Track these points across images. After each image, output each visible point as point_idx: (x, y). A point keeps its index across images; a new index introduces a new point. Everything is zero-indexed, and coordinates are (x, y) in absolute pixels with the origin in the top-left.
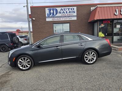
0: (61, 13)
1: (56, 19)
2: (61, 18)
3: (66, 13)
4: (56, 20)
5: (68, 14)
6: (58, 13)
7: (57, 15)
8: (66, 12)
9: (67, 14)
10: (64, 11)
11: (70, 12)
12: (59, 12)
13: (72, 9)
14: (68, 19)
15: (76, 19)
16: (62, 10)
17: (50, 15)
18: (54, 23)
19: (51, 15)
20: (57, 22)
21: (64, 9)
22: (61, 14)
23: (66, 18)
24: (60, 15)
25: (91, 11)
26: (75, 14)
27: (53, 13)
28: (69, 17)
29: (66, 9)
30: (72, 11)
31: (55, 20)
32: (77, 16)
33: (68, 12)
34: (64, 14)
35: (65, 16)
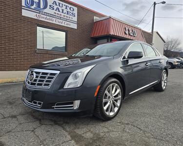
0: (53, 9)
1: (43, 18)
2: (53, 19)
3: (63, 12)
4: (44, 20)
5: (66, 15)
6: (48, 7)
7: (45, 11)
8: (63, 10)
9: (63, 14)
10: (59, 7)
11: (68, 12)
12: (50, 6)
13: (72, 9)
14: (64, 24)
15: (76, 28)
16: (56, 5)
17: (32, 5)
18: (40, 24)
19: (34, 6)
20: (45, 25)
21: (59, 4)
22: (54, 11)
23: (61, 21)
24: (52, 12)
25: (95, 21)
26: (75, 19)
27: (39, 3)
28: (66, 20)
29: (62, 4)
30: (72, 12)
31: (40, 19)
32: (78, 23)
33: (65, 11)
34: (59, 13)
35: (61, 17)
